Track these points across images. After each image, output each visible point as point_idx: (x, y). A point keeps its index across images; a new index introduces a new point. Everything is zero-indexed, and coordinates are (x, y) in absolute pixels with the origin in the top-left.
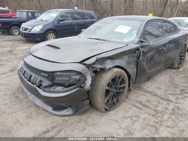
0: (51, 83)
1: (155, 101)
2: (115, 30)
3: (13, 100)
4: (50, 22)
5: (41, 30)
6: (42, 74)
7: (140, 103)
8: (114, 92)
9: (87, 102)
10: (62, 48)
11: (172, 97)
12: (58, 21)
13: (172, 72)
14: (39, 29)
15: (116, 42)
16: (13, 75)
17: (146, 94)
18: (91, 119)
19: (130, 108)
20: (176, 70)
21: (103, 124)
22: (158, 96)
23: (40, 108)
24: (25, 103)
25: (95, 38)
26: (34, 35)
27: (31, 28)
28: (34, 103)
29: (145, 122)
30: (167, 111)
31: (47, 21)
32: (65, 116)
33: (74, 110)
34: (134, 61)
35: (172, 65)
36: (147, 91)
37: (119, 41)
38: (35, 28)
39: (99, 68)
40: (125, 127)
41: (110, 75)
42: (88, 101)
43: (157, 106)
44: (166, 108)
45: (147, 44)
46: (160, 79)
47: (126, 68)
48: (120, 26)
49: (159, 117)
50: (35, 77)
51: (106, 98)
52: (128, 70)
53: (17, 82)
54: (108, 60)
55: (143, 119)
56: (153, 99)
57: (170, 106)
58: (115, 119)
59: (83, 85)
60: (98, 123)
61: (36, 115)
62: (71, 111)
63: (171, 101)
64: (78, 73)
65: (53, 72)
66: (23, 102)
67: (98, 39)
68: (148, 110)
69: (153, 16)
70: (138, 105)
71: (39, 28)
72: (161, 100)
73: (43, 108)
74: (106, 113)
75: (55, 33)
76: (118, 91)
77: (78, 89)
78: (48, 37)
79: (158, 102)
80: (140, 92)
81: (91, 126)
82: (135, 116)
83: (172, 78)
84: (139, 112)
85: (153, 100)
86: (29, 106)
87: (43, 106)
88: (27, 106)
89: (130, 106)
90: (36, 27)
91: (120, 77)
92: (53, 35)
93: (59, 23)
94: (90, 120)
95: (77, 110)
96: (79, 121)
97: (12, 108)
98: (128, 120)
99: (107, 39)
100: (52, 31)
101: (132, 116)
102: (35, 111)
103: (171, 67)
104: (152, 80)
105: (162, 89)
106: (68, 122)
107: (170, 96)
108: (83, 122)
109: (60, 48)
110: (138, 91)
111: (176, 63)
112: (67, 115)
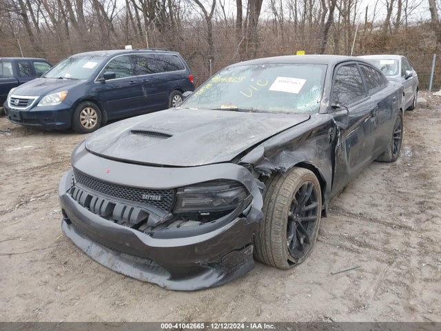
0: (171, 214)
1: (378, 232)
2: (271, 89)
3: (58, 270)
4: (83, 81)
5: (64, 101)
6: (145, 196)
7: (351, 239)
8: (297, 222)
9: (250, 251)
10: (176, 135)
11: (407, 220)
12: (103, 79)
13: (383, 169)
14: (58, 100)
15: (281, 112)
16: (28, 214)
17: (353, 220)
18: (264, 288)
19: (335, 254)
20: (390, 164)
21: (294, 295)
22: (379, 222)
23: (136, 279)
24: (92, 274)
25: (229, 107)
26: (47, 114)
27: (36, 98)
28: (116, 270)
29: (378, 277)
30: (412, 250)
31: (76, 79)
32: (204, 289)
33: (222, 274)
34: (326, 151)
35: (383, 154)
36: (353, 214)
37: (287, 111)
38: (48, 98)
39: (271, 170)
40: (343, 295)
41: (293, 185)
42: (252, 247)
43: (387, 242)
44: (408, 244)
45: (345, 112)
46: (367, 186)
47: (316, 167)
48: (279, 78)
49: (401, 263)
50: (125, 208)
51: (287, 237)
52: (320, 170)
53: (47, 229)
54: (284, 152)
55: (371, 273)
56: (372, 228)
57: (412, 238)
58: (315, 280)
59: (245, 211)
60: (283, 294)
61: (133, 297)
62: (217, 275)
63: (410, 229)
64: (234, 184)
65: (176, 189)
66: (86, 273)
67: (236, 110)
68: (372, 252)
69: (306, 54)
70: (347, 244)
71: (58, 96)
72: (389, 228)
73: (142, 280)
74: (291, 271)
75: (98, 108)
76: (305, 219)
77: (237, 220)
78: (82, 117)
79: (385, 232)
80: (339, 218)
81: (270, 302)
82: (352, 267)
83: (388, 181)
84: (357, 260)
85: (374, 230)
86: (106, 280)
87: (141, 274)
88: (100, 281)
89: (332, 250)
90: (51, 95)
91: (309, 185)
92: (93, 111)
93: (103, 83)
94: (263, 291)
95: (229, 272)
96: (237, 296)
97: (67, 290)
98: (343, 278)
99: (259, 109)
100: (89, 103)
101: (348, 269)
102: (126, 289)
103: (380, 159)
104: (353, 191)
105: (381, 205)
106: (216, 303)
107: (403, 219)
108: (248, 297)
109: (170, 136)
110: (335, 217)
111: (390, 149)
112: (208, 286)
